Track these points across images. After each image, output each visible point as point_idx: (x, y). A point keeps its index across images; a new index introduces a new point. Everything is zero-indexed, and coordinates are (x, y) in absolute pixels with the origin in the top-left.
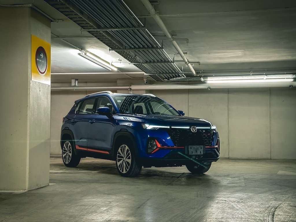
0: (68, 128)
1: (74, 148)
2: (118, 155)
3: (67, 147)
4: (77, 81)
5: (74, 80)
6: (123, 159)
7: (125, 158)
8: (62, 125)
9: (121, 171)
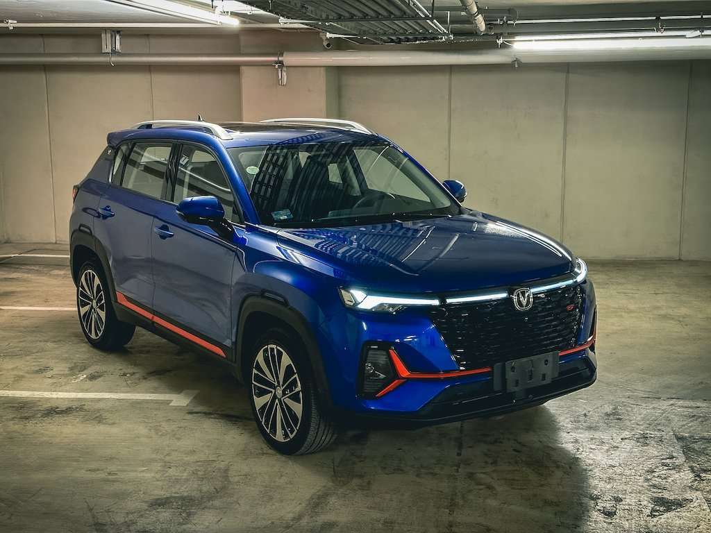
0: (90, 230)
1: (113, 299)
2: (255, 371)
3: (91, 287)
4: (118, 37)
5: (109, 35)
6: (273, 391)
7: (279, 392)
8: (71, 214)
9: (268, 431)
